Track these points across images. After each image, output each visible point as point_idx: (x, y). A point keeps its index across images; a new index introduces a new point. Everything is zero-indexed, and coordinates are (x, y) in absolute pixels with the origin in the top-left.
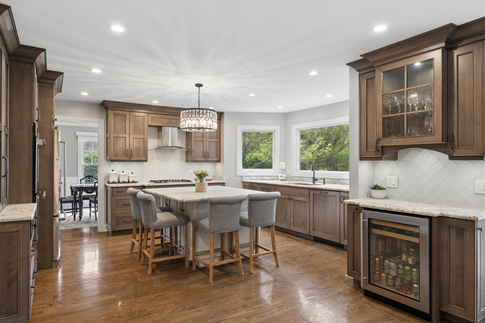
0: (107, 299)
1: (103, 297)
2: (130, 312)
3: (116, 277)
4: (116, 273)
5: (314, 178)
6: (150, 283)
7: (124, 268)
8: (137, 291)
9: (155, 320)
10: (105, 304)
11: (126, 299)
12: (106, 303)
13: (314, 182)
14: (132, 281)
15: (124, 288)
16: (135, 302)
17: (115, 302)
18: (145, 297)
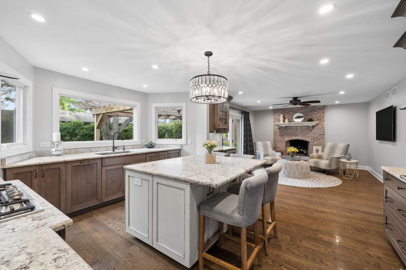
0: (326, 236)
1: (329, 240)
2: (315, 221)
3: (307, 254)
4: (303, 262)
5: (114, 146)
6: (285, 231)
7: (288, 264)
8: (300, 230)
9: (305, 212)
10: (329, 233)
11: (312, 229)
12: (327, 233)
13: (114, 151)
14: (296, 241)
15: (307, 238)
16: (307, 224)
17: (321, 231)
18: (299, 223)
